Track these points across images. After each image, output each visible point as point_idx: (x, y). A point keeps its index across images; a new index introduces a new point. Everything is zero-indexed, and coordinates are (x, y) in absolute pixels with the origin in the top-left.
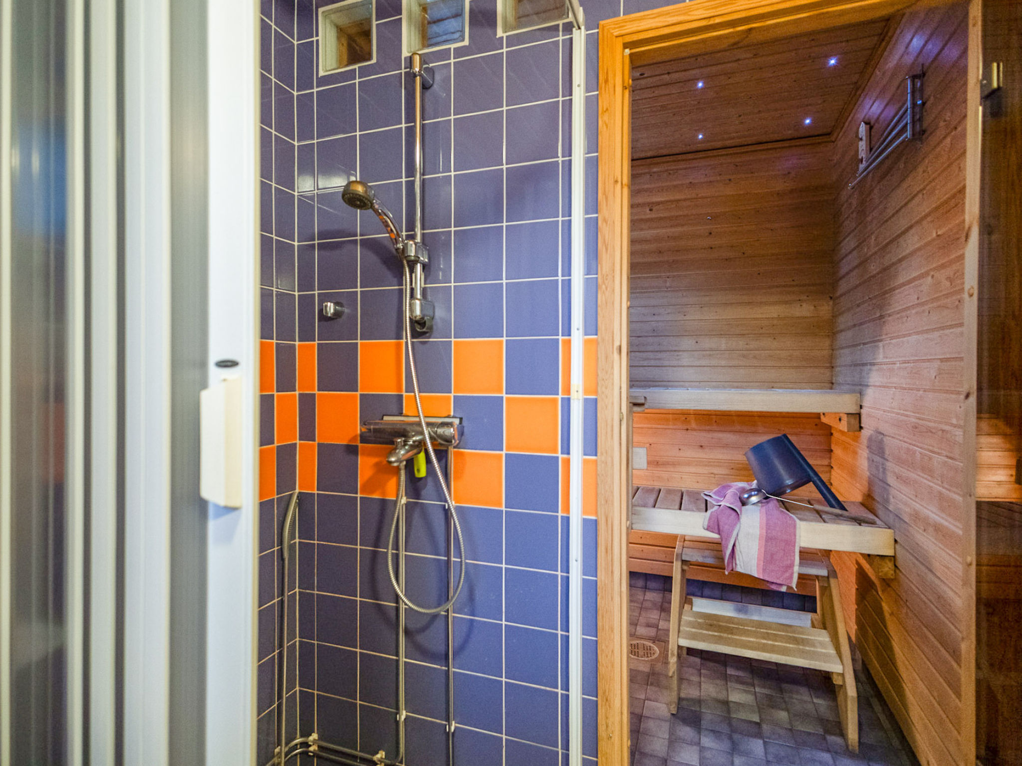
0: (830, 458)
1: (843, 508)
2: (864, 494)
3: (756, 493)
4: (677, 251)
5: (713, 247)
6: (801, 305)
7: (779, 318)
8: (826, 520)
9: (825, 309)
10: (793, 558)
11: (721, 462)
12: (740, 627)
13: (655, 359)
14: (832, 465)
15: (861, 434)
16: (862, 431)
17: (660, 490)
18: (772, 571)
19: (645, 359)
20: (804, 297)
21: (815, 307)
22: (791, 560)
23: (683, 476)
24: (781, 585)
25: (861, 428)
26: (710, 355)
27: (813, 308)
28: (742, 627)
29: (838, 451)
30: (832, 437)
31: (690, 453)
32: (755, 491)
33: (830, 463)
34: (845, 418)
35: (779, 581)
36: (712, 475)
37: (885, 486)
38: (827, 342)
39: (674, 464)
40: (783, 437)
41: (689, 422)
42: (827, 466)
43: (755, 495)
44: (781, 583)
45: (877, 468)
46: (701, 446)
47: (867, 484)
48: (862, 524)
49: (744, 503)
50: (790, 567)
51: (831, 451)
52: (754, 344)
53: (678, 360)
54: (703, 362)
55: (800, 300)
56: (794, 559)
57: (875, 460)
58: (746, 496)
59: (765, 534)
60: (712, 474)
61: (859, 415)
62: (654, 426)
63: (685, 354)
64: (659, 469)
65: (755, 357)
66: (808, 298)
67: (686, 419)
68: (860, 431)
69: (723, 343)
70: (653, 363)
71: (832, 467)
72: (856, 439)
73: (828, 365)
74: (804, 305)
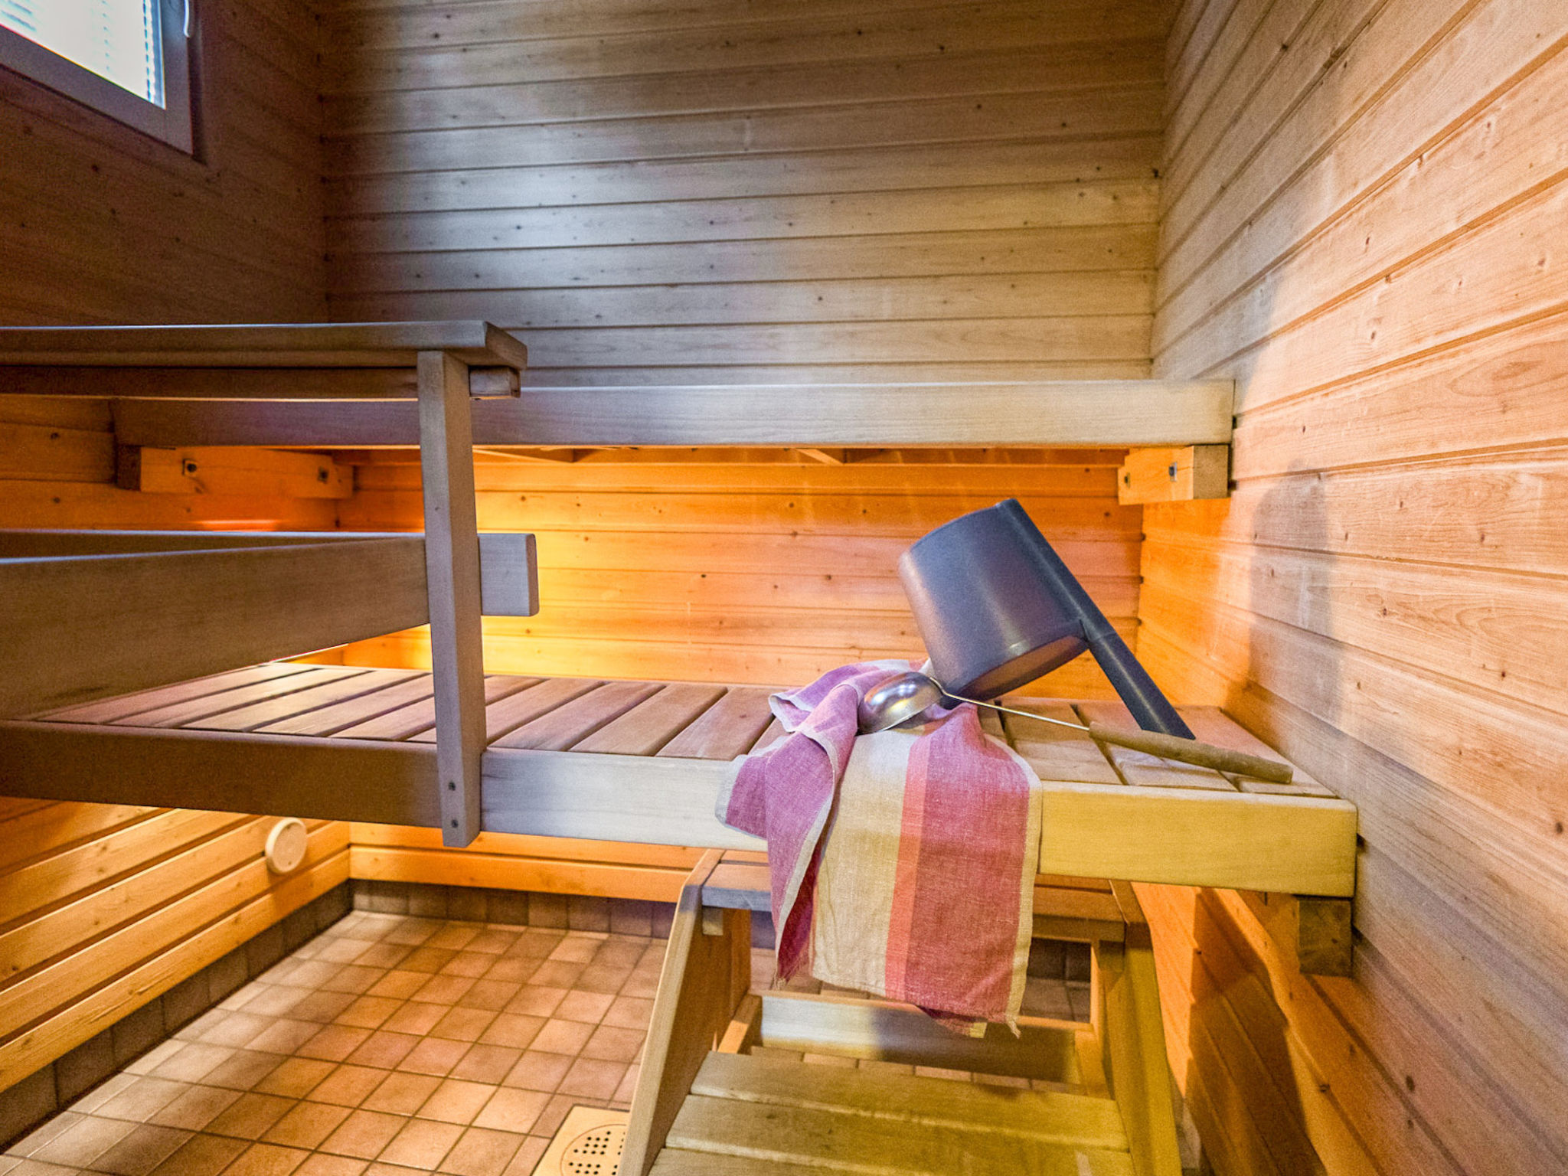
0: (1137, 598)
1: (1180, 729)
2: (1234, 683)
3: (912, 687)
4: (773, 40)
5: (863, 29)
6: (1081, 195)
7: (1026, 229)
8: (1129, 773)
9: (1139, 204)
10: (1010, 921)
11: (877, 617)
12: (862, 1113)
13: (715, 347)
14: (1140, 617)
15: (1232, 504)
16: (1234, 493)
17: (725, 692)
18: (941, 970)
19: (689, 348)
20: (1088, 173)
21: (1115, 198)
22: (1003, 926)
23: (784, 657)
24: (971, 1019)
25: (1232, 485)
26: (852, 334)
27: (1110, 201)
28: (868, 1114)
29: (1156, 576)
30: (1145, 544)
31: (806, 596)
32: (907, 682)
33: (1136, 611)
34: (1186, 460)
35: (957, 1006)
36: (856, 652)
37: (1321, 649)
38: (1140, 297)
39: (760, 626)
40: (1009, 513)
41: (800, 512)
42: (1131, 618)
43: (907, 696)
44: (968, 1011)
45: (1290, 594)
46: (829, 577)
47: (1247, 653)
48: (1245, 785)
49: (865, 725)
50: (1001, 952)
51: (1141, 579)
52: (964, 303)
53: (774, 347)
54: (839, 354)
55: (1078, 180)
56: (1016, 922)
57: (1278, 569)
58: (879, 698)
59: (919, 834)
60: (854, 647)
61: (1229, 446)
62: (711, 527)
63: (790, 332)
64: (722, 639)
65: (963, 338)
66: (1099, 175)
67: (792, 505)
68: (1229, 495)
69: (886, 300)
70: (708, 357)
71: (1140, 622)
72: (1213, 523)
73: (1142, 356)
74: (1089, 192)
